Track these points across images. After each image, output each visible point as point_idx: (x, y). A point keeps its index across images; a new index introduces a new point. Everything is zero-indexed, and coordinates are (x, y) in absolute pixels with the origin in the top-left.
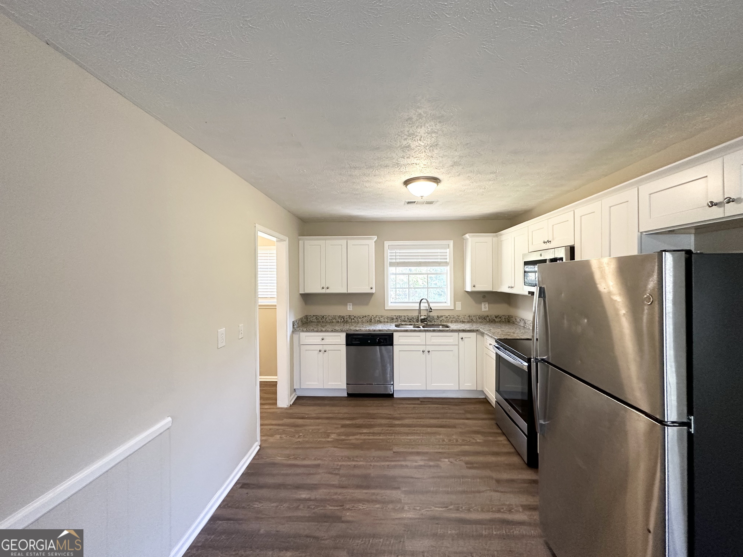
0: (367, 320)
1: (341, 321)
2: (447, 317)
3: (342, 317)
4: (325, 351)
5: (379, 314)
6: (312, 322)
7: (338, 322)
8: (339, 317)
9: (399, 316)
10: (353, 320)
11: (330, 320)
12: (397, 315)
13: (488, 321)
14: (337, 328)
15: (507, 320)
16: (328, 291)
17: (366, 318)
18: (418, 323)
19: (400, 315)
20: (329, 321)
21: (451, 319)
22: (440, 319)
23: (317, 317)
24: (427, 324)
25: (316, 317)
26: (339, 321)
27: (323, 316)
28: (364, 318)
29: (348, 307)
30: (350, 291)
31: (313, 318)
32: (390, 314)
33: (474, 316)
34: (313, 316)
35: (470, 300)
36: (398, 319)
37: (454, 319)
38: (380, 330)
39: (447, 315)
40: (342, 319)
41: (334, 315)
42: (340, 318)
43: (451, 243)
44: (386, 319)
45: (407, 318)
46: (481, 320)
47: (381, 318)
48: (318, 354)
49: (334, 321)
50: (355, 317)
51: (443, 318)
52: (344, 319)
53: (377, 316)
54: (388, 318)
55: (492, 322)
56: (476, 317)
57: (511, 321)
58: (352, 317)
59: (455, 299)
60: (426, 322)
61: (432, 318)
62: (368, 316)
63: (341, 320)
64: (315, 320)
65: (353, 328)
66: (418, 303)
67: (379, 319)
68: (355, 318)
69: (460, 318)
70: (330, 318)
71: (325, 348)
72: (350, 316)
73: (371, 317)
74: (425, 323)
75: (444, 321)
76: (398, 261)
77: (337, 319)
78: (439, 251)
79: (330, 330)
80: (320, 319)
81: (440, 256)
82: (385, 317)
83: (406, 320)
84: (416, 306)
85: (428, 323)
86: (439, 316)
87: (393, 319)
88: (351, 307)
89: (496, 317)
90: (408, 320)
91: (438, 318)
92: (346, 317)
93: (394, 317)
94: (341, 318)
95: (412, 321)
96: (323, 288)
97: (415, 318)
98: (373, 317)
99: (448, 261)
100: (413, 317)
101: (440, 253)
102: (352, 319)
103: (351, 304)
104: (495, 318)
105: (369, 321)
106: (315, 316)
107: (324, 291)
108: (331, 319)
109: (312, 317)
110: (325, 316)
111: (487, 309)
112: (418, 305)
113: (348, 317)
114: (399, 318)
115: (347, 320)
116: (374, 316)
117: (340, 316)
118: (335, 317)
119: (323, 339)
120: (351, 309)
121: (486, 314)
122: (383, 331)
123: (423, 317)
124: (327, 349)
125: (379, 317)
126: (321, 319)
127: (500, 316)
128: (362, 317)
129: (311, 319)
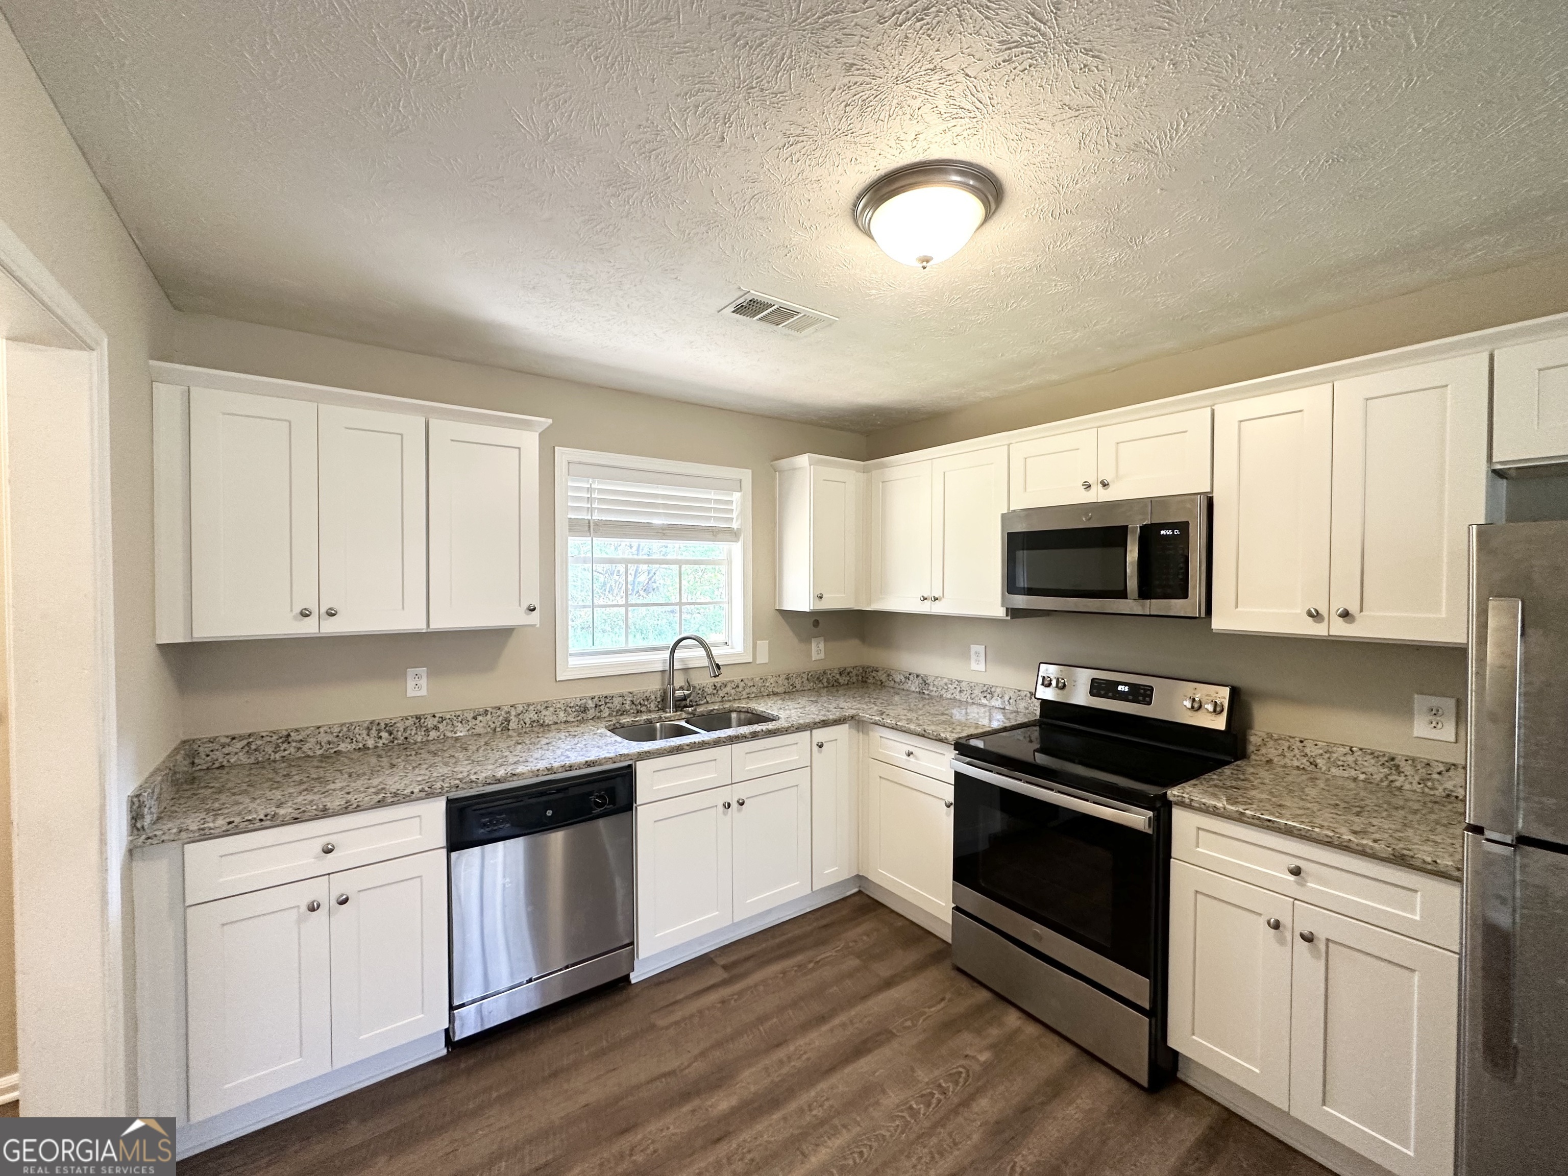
0: (493, 726)
1: (380, 745)
2: (738, 686)
3: (383, 726)
4: (344, 902)
5: (537, 696)
6: (222, 767)
7: (365, 748)
8: (369, 729)
9: (606, 697)
10: (433, 734)
11: (326, 747)
12: (596, 694)
13: (826, 684)
14: (394, 782)
15: (860, 678)
16: (331, 627)
17: (489, 716)
18: (667, 712)
19: (605, 693)
20: (319, 752)
21: (748, 690)
22: (721, 693)
23: (249, 741)
24: (694, 714)
25: (245, 742)
26: (370, 743)
27: (289, 735)
28: (480, 718)
29: (410, 684)
30: (438, 624)
31: (226, 750)
32: (576, 695)
33: (798, 676)
34: (228, 740)
35: (787, 633)
36: (602, 707)
37: (754, 689)
38: (588, 764)
39: (737, 679)
40: (384, 735)
41: (342, 725)
42: (374, 732)
43: (746, 475)
44: (562, 714)
45: (628, 702)
46: (812, 684)
47: (544, 713)
48: (300, 920)
49: (343, 747)
50: (442, 719)
51: (728, 689)
52: (391, 734)
53: (529, 705)
54: (567, 707)
55: (833, 686)
56: (802, 677)
57: (871, 680)
58: (430, 722)
59: (757, 632)
60: (692, 706)
61: (700, 692)
62: (494, 711)
63: (380, 737)
64: (243, 758)
65: (464, 769)
66: (667, 648)
67: (535, 717)
68: (440, 726)
69: (767, 684)
70: (324, 738)
71: (341, 884)
72: (418, 718)
73: (508, 712)
74: (690, 709)
75: (731, 698)
76: (596, 517)
77: (360, 738)
78: (712, 495)
79: (365, 799)
80: (269, 749)
81: (716, 510)
82: (558, 706)
83: (628, 708)
84: (659, 660)
85: (695, 710)
86: (718, 686)
87: (585, 710)
88: (423, 682)
89: (841, 674)
90: (634, 707)
91: (715, 691)
92: (401, 726)
93: (590, 702)
94: (379, 731)
95: (644, 709)
96: (305, 614)
97: (653, 697)
98: (513, 713)
99: (735, 525)
100: (647, 694)
101: (717, 501)
102: (427, 730)
103: (423, 671)
104: (838, 676)
105: (498, 729)
106: (242, 738)
107: (308, 628)
108: (329, 743)
109: (223, 746)
110: (297, 730)
111: (822, 656)
112: (666, 654)
113: (409, 723)
114: (606, 703)
115: (406, 735)
116: (520, 708)
117: (372, 722)
118: (349, 730)
119: (328, 851)
120: (423, 692)
121: (820, 668)
122: (601, 765)
123: (679, 693)
124: (348, 890)
125: (539, 707)
126: (277, 746)
127: (848, 670)
128: (469, 719)
129: (218, 755)
